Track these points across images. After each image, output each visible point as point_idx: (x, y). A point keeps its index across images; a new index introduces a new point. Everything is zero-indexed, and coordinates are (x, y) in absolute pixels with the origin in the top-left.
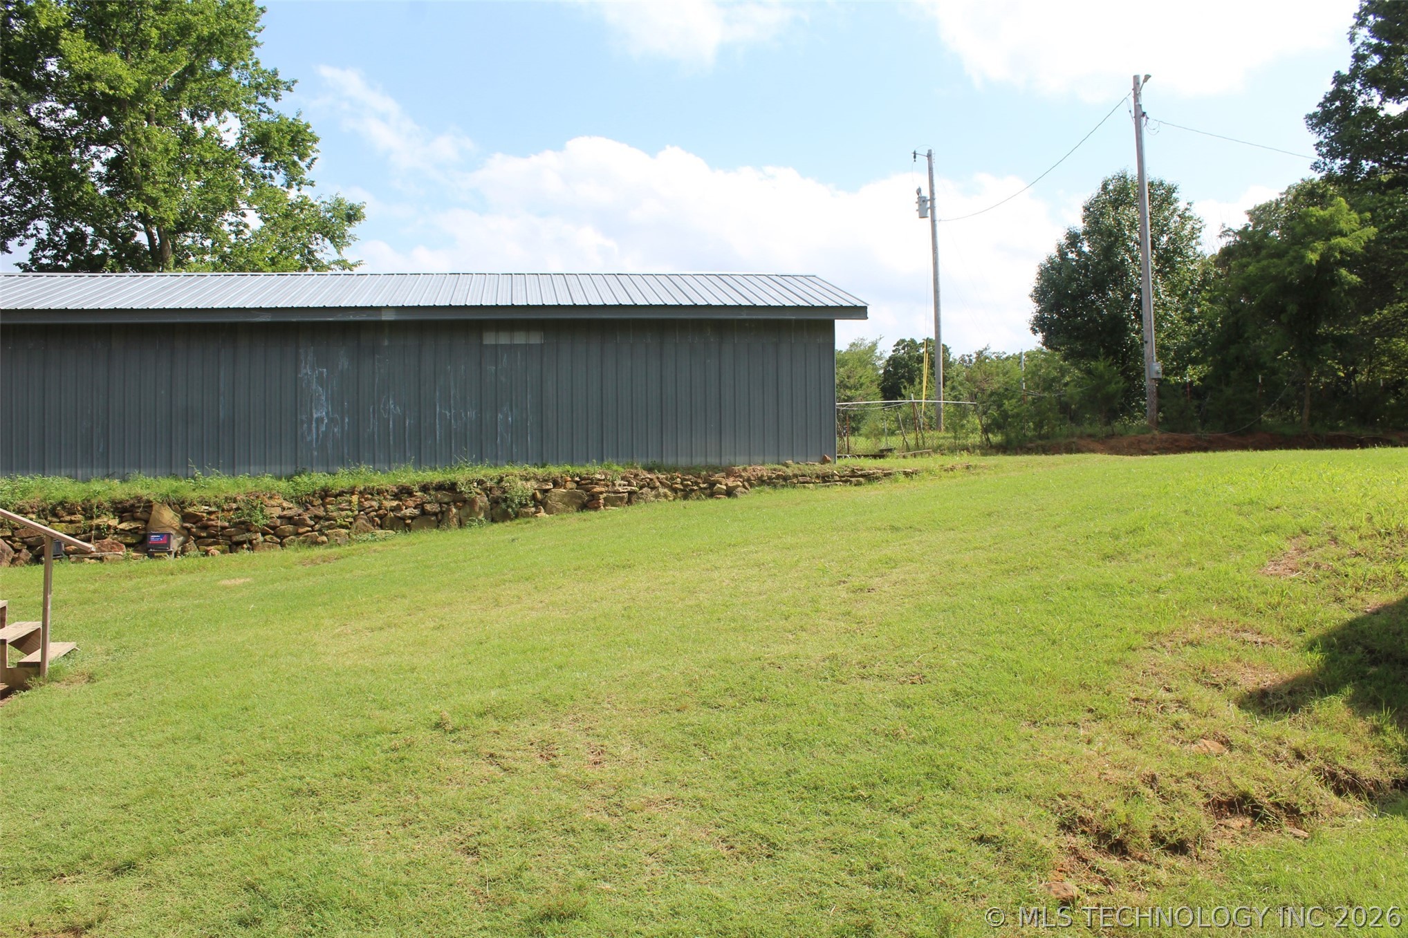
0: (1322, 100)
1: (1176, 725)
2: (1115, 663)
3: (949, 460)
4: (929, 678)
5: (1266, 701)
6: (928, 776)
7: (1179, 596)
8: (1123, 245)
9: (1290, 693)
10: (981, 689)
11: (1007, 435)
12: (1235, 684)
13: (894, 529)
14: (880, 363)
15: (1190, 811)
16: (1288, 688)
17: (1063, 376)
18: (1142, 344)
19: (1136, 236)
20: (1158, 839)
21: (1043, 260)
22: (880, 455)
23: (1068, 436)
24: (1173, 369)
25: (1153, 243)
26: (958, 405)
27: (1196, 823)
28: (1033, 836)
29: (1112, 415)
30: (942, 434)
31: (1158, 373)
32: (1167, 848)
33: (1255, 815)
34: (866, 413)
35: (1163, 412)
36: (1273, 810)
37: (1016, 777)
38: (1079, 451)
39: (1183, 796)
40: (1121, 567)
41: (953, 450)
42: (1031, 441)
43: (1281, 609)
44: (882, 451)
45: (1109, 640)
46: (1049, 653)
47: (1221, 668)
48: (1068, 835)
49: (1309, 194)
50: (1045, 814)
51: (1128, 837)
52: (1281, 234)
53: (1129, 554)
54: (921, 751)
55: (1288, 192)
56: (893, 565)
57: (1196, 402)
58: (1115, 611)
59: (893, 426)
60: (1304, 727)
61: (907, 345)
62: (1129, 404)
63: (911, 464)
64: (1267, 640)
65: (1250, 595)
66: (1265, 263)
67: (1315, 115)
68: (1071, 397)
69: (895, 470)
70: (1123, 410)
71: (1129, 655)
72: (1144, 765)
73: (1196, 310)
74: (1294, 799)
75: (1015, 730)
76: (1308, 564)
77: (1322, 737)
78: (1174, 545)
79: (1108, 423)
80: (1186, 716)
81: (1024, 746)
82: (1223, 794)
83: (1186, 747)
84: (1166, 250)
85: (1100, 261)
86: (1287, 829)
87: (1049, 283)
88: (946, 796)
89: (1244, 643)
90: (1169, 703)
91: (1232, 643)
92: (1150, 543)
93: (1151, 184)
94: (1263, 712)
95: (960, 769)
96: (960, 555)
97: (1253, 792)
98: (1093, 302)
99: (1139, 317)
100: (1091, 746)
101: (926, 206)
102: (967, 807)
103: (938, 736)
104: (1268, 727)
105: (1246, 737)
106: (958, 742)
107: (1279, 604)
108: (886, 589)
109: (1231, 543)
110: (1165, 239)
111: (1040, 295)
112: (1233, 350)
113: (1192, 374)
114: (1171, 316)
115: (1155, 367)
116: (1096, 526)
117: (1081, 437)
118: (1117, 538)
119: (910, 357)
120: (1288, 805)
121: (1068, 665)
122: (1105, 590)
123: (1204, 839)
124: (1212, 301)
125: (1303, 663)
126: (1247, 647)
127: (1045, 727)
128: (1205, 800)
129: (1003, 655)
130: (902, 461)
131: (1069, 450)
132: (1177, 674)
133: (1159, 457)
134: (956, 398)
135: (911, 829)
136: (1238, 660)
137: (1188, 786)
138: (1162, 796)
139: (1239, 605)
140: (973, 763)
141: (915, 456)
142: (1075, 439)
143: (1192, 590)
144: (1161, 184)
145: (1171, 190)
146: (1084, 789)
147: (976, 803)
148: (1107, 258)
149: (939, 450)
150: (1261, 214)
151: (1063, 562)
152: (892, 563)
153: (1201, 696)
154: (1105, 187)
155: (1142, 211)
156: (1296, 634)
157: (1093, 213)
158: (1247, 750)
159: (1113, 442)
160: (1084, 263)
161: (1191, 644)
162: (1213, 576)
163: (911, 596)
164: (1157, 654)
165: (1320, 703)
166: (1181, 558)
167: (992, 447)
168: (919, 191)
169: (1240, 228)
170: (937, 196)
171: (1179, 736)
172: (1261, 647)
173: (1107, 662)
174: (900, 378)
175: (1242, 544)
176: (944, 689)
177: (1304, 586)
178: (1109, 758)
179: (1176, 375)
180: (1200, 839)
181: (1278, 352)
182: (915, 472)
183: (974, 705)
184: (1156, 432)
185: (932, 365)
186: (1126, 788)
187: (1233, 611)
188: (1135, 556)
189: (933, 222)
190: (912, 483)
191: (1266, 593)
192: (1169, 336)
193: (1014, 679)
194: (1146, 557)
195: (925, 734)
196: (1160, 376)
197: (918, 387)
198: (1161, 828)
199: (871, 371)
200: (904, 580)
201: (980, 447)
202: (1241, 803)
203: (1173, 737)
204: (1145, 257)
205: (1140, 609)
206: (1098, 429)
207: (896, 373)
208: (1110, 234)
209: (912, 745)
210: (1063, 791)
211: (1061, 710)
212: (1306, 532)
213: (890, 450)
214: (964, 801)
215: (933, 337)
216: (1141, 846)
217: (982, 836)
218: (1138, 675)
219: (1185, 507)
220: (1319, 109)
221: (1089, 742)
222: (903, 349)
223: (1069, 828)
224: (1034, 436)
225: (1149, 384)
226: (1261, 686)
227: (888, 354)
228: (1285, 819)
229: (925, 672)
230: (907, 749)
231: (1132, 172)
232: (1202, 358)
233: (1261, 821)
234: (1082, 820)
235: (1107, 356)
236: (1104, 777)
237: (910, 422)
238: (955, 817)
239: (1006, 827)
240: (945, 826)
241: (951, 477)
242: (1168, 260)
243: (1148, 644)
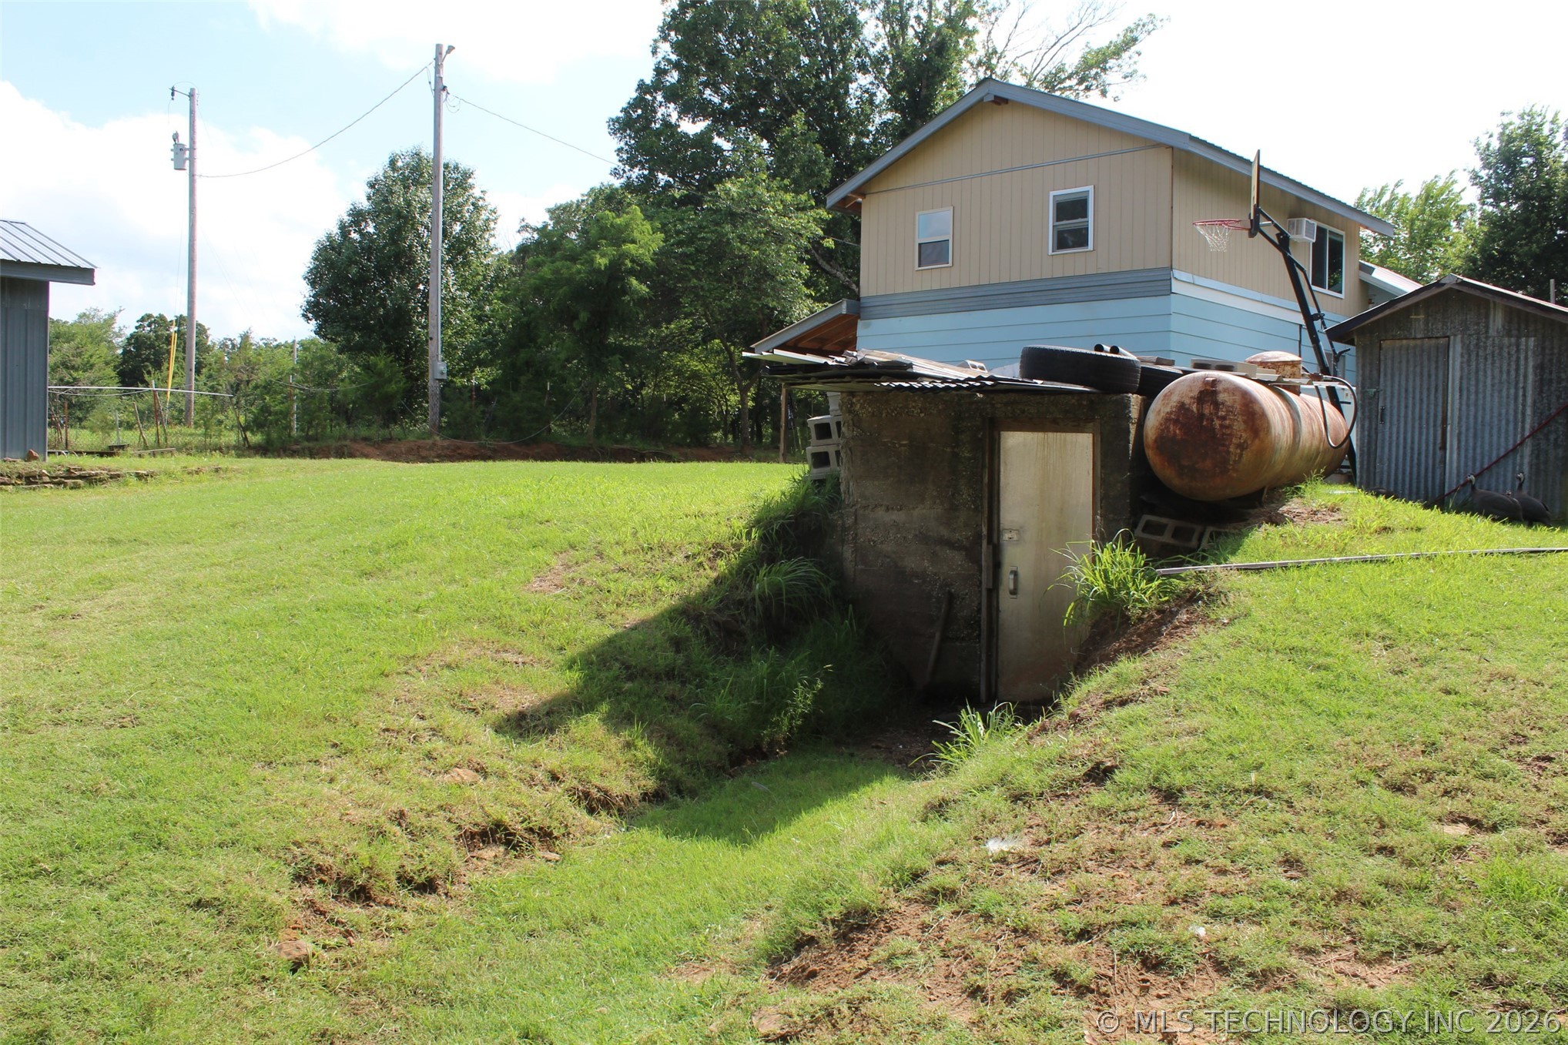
0: (625, 105)
1: (429, 756)
2: (364, 691)
3: (194, 462)
4: (143, 719)
5: (523, 723)
6: (135, 836)
7: (439, 615)
8: (413, 228)
9: (548, 714)
10: (207, 728)
11: (268, 435)
12: (493, 707)
13: (114, 542)
14: (120, 341)
15: (441, 846)
16: (546, 709)
17: (340, 371)
18: (427, 341)
19: (426, 220)
20: (405, 880)
21: (323, 237)
22: (110, 452)
23: (339, 439)
24: (460, 370)
25: (444, 230)
26: (214, 397)
27: (447, 858)
28: (262, 893)
29: (391, 418)
30: (192, 430)
31: (442, 373)
32: (415, 889)
33: (508, 843)
34: (97, 402)
35: (447, 416)
36: (526, 835)
37: (244, 828)
38: (352, 455)
39: (432, 830)
40: (379, 585)
41: (202, 449)
42: (297, 442)
43: (543, 628)
44: (111, 447)
45: (360, 666)
46: (290, 684)
47: (479, 692)
48: (303, 888)
49: (609, 199)
50: (276, 866)
51: (372, 881)
52: (579, 237)
53: (390, 571)
54: (126, 807)
55: (589, 195)
56: (108, 585)
57: (481, 407)
58: (369, 633)
59: (133, 419)
60: (560, 748)
61: (155, 322)
62: (411, 406)
63: (147, 464)
64: (527, 659)
65: (512, 613)
66: (558, 264)
67: (618, 118)
68: (345, 394)
69: (124, 471)
70: (403, 412)
71: (382, 682)
72: (391, 801)
73: (487, 308)
74: (547, 822)
75: (245, 773)
76: (573, 580)
77: (579, 757)
78: (438, 560)
79: (386, 426)
80: (439, 744)
81: (256, 791)
82: (476, 824)
83: (438, 778)
84: (458, 239)
85: (386, 244)
86: (540, 854)
87: (326, 264)
88: (156, 858)
89: (504, 663)
90: (421, 732)
91: (492, 664)
92: (413, 559)
93: (446, 166)
94: (521, 735)
95: (175, 824)
96: (193, 573)
97: (506, 819)
98: (376, 290)
99: (425, 308)
100: (332, 785)
101: (183, 155)
102: (182, 868)
103: (150, 787)
104: (526, 750)
105: (500, 763)
106: (174, 793)
107: (542, 622)
108: (96, 614)
109: (498, 558)
110: (457, 228)
111: (314, 278)
112: (523, 355)
113: (480, 377)
114: (460, 312)
115: (438, 366)
116: (355, 539)
117: (354, 440)
118: (377, 553)
119: (157, 337)
120: (541, 829)
121: (312, 696)
122: (359, 611)
123: (454, 874)
124: (504, 300)
125: (560, 682)
126: (507, 668)
127: (281, 767)
128: (457, 833)
129: (236, 687)
130: (136, 462)
131: (340, 454)
132: (432, 700)
133: (437, 465)
134: (213, 389)
135: (109, 902)
136: (497, 682)
137: (439, 820)
138: (411, 833)
139: (503, 625)
140: (193, 815)
141: (154, 455)
142: (348, 442)
143: (453, 609)
144: (456, 168)
145: (467, 175)
146: (322, 834)
147: (193, 862)
148: (394, 242)
149: (185, 449)
150: (561, 214)
151: (314, 580)
152: (106, 583)
153: (456, 721)
154: (393, 163)
155: (434, 192)
156: (557, 653)
157: (380, 191)
158: (503, 776)
159: (391, 446)
160: (368, 246)
161: (449, 666)
162: (476, 594)
163: (129, 623)
164: (412, 679)
165: (577, 723)
166: (444, 575)
167: (249, 447)
168: (176, 137)
169: (540, 226)
170: (198, 145)
171: (432, 766)
172: (521, 667)
173: (356, 691)
174: (143, 361)
175: (509, 559)
176: (161, 732)
177: (567, 602)
178: (353, 796)
179: (463, 377)
180: (452, 875)
181: (568, 360)
182: (152, 475)
183: (197, 747)
184: (438, 438)
185: (183, 347)
186: (370, 828)
187: (494, 630)
188: (395, 572)
189: (192, 176)
190: (146, 487)
191: (528, 611)
192: (456, 333)
193: (248, 714)
194: (407, 574)
195: (133, 786)
196: (445, 377)
197: (165, 373)
198: (408, 868)
199: (106, 351)
200: (120, 604)
201: (236, 448)
202: (494, 832)
203: (425, 768)
204: (436, 245)
205: (396, 630)
206: (375, 432)
207: (138, 355)
208: (399, 215)
209: (115, 801)
210: (298, 838)
211: (300, 746)
212: (573, 547)
213: (122, 447)
214: (179, 861)
215: (185, 314)
216: (386, 889)
217: (200, 901)
218: (389, 703)
219: (453, 520)
220: (622, 115)
221: (331, 781)
222: (149, 326)
223: (305, 878)
224: (301, 437)
225: (433, 386)
226: (519, 708)
227: (130, 330)
228: (538, 844)
229: (139, 712)
230: (109, 806)
231: (428, 150)
232: (491, 360)
233: (514, 848)
234: (320, 869)
235: (389, 351)
236: (346, 818)
237: (151, 415)
238: (166, 882)
239: (229, 886)
240: (153, 894)
241: (196, 482)
242: (461, 249)
243: (403, 669)
